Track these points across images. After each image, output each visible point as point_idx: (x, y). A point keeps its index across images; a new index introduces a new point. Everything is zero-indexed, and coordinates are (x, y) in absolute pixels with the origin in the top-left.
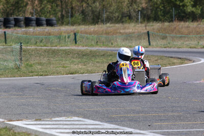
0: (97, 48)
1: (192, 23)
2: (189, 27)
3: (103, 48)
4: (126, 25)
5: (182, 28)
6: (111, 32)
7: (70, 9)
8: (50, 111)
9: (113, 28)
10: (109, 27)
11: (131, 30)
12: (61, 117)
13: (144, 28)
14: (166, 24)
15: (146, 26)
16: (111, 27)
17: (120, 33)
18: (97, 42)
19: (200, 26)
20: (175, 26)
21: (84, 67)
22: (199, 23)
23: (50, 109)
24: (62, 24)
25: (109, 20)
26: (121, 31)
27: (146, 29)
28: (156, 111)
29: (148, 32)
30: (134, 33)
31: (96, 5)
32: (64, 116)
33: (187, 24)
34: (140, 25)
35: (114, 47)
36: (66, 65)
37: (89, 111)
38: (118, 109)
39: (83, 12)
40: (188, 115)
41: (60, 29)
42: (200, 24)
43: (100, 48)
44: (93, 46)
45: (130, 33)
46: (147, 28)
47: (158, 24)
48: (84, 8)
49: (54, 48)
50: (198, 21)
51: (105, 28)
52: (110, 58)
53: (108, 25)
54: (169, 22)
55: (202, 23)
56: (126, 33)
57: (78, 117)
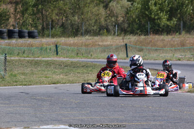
0: (78, 59)
1: (166, 37)
2: (164, 40)
3: (83, 60)
4: (104, 38)
5: (158, 40)
6: (90, 44)
7: (50, 22)
8: (37, 119)
9: (92, 40)
10: (88, 39)
11: (109, 43)
12: (48, 125)
13: (122, 41)
14: (143, 37)
15: (123, 39)
16: (90, 39)
17: (99, 45)
18: (77, 54)
19: (174, 39)
20: (151, 39)
21: (65, 77)
22: (173, 36)
23: (37, 117)
24: (43, 36)
25: (87, 32)
26: (100, 43)
27: (123, 42)
28: (138, 120)
29: (126, 44)
30: (112, 45)
31: (75, 19)
32: (51, 124)
33: (162, 37)
34: (117, 38)
35: (94, 58)
36: (48, 75)
37: (74, 119)
38: (102, 117)
39: (63, 25)
40: (170, 125)
41: (41, 41)
42: (173, 38)
43: (80, 59)
44: (74, 58)
45: (108, 46)
46: (125, 40)
47: (135, 37)
48: (64, 21)
49: (36, 58)
50: (172, 35)
51: (85, 40)
52: (90, 69)
53: (87, 37)
54: (145, 35)
55: (176, 37)
56: (105, 46)
57: (65, 125)
